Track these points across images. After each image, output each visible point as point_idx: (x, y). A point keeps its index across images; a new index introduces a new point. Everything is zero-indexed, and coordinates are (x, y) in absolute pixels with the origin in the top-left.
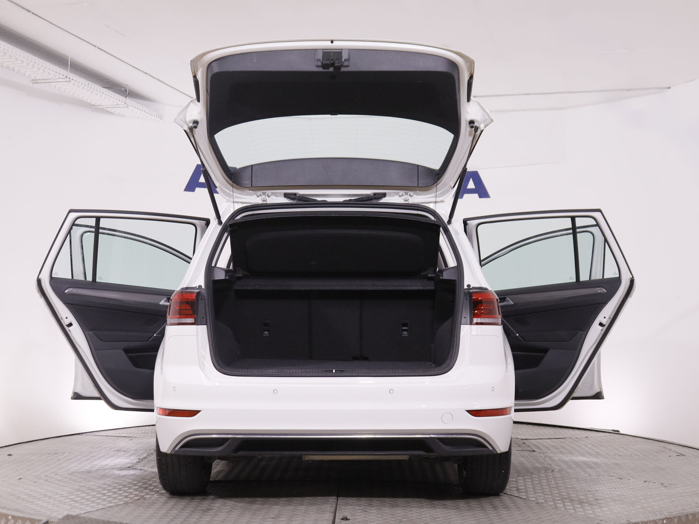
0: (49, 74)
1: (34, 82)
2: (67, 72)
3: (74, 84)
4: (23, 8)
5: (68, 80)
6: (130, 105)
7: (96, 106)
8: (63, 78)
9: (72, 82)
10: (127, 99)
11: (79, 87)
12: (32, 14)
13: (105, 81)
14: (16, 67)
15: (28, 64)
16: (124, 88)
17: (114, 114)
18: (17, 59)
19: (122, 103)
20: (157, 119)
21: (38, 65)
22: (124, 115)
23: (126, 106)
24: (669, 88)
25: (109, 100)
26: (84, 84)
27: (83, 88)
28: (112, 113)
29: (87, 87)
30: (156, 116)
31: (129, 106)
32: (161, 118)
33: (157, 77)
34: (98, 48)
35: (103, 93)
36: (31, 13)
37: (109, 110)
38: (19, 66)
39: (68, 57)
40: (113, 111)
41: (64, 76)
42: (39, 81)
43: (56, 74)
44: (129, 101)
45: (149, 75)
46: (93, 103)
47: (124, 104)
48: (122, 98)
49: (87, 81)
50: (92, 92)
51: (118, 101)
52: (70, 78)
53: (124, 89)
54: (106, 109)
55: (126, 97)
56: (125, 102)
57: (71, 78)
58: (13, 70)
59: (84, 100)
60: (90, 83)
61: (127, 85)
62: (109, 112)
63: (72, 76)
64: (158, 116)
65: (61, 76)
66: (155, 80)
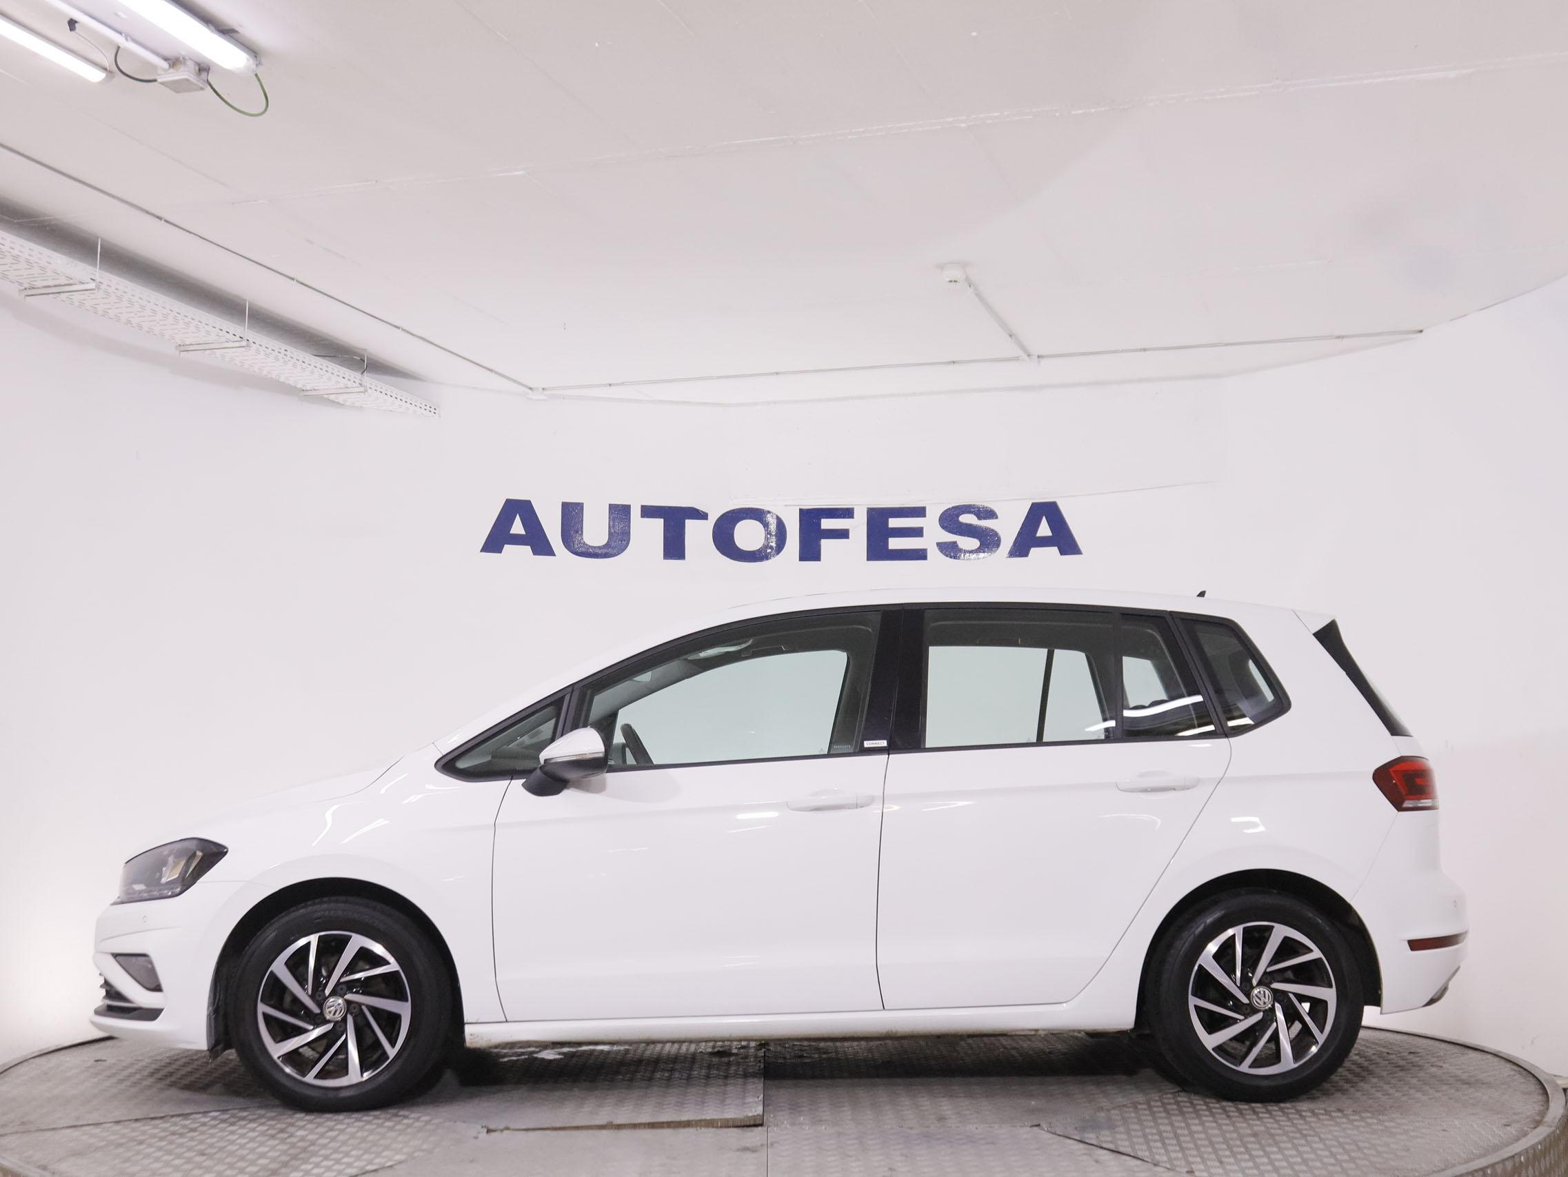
0: (208, 333)
1: (183, 348)
2: (243, 328)
3: (258, 352)
4: (148, 212)
5: (244, 343)
6: (370, 388)
7: (307, 390)
8: (236, 340)
9: (254, 347)
10: (366, 378)
11: (267, 355)
12: (166, 224)
13: (323, 343)
14: (144, 322)
15: (165, 316)
16: (356, 354)
17: (343, 404)
18: (143, 307)
19: (354, 385)
20: (424, 412)
21: (185, 318)
22: (361, 407)
23: (362, 389)
24: (1421, 331)
25: (329, 379)
26: (277, 350)
27: (277, 359)
28: (338, 403)
29: (284, 357)
30: (423, 407)
31: (369, 391)
32: (435, 411)
33: (419, 334)
34: (297, 281)
35: (315, 367)
36: (163, 221)
37: (332, 397)
38: (150, 321)
39: (246, 300)
40: (341, 399)
41: (238, 336)
42: (191, 348)
43: (221, 333)
44: (369, 379)
45: (403, 330)
46: (299, 386)
47: (359, 385)
48: (354, 376)
49: (284, 345)
50: (295, 366)
51: (346, 381)
52: (248, 340)
53: (359, 358)
54: (326, 396)
55: (362, 373)
56: (360, 382)
57: (251, 341)
58: (140, 327)
59: (282, 380)
60: (290, 349)
61: (366, 350)
62: (333, 403)
63: (252, 335)
64: (428, 408)
65: (230, 336)
66: (416, 339)
